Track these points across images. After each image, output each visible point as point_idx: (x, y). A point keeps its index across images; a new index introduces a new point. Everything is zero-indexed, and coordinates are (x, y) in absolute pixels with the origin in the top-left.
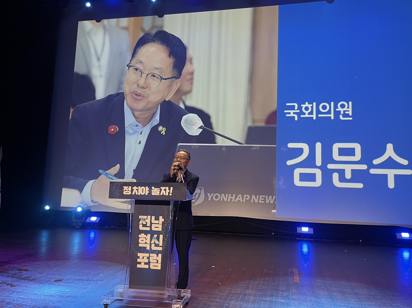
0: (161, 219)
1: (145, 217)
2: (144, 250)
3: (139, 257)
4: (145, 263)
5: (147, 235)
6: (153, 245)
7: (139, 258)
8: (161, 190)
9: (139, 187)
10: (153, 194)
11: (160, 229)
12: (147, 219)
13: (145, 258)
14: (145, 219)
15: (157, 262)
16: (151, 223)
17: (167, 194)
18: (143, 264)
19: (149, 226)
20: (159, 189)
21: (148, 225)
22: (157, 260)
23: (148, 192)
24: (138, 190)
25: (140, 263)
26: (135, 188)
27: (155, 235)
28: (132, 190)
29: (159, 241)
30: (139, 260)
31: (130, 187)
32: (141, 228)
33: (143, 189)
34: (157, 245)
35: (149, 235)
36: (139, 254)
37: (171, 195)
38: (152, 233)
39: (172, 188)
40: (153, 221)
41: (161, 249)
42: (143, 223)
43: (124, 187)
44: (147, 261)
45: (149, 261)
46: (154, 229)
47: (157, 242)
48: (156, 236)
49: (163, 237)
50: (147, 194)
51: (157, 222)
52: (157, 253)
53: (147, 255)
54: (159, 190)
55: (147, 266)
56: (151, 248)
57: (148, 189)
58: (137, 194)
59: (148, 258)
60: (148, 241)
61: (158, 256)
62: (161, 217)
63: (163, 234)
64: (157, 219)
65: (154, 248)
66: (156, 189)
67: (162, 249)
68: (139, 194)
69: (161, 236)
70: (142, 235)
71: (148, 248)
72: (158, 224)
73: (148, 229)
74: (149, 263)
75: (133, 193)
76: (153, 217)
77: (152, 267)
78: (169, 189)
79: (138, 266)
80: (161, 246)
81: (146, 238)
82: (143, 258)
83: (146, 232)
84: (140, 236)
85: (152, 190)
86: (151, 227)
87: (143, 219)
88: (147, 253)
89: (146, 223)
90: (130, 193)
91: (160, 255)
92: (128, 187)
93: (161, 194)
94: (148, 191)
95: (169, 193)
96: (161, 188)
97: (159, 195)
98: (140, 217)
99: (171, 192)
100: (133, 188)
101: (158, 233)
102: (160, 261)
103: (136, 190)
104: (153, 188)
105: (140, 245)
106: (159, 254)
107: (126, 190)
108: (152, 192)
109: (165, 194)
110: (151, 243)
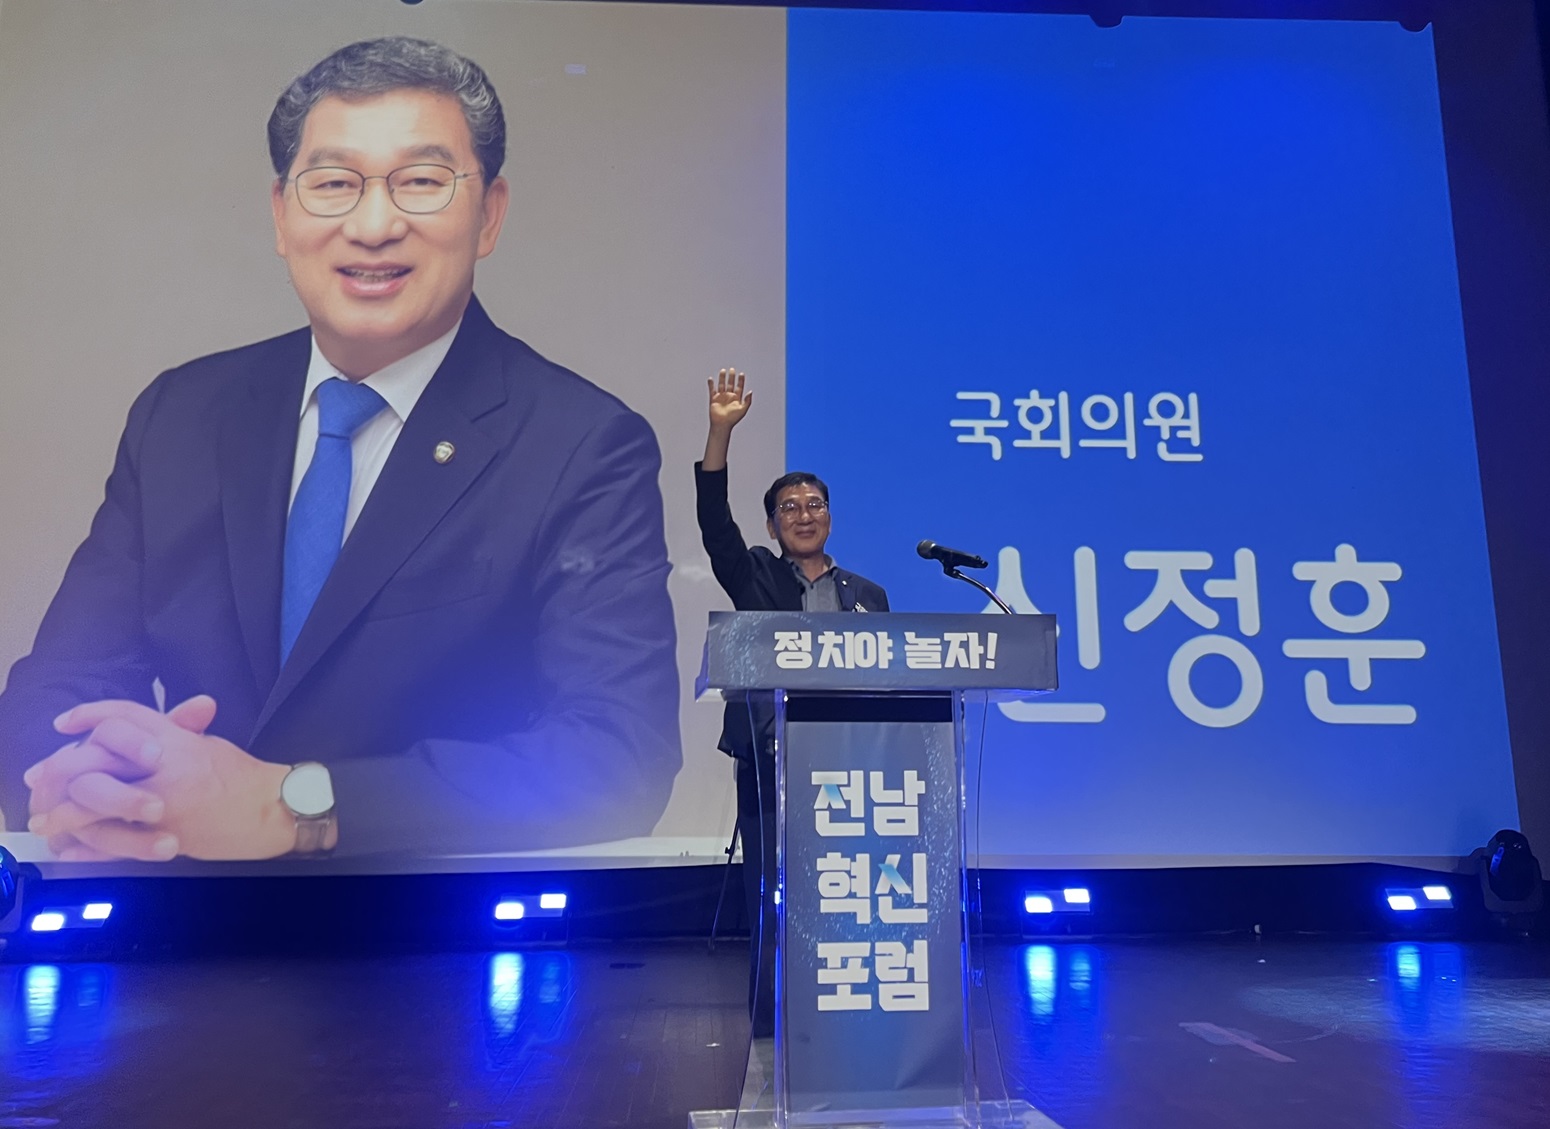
0: (914, 785)
1: (840, 777)
2: (844, 928)
3: (823, 963)
4: (857, 989)
5: (854, 859)
6: (885, 903)
7: (826, 967)
8: (946, 645)
9: (849, 635)
10: (912, 664)
11: (911, 828)
12: (849, 785)
13: (855, 964)
14: (839, 786)
15: (911, 979)
16: (869, 804)
17: (975, 665)
18: (844, 991)
19: (862, 815)
20: (938, 641)
21: (858, 810)
22: (911, 971)
23: (890, 656)
24: (841, 647)
25: (831, 989)
26: (829, 638)
27: (889, 857)
28: (817, 649)
29: (909, 881)
30: (823, 977)
31: (807, 635)
32: (824, 826)
33: (865, 642)
34: (903, 902)
35: (864, 859)
36: (824, 950)
37: (990, 665)
38: (875, 846)
39: (993, 637)
40: (879, 793)
41: (920, 916)
42: (834, 806)
43: (778, 635)
44: (863, 976)
45: (872, 974)
46: (882, 829)
47: (902, 889)
48: (894, 859)
49: (929, 861)
50: (884, 665)
51: (895, 796)
52: (907, 934)
53: (864, 948)
54: (939, 648)
55: (864, 1002)
56: (876, 918)
57: (890, 643)
58: (839, 664)
59: (869, 962)
60: (862, 886)
61: (910, 950)
62: (910, 776)
63: (925, 850)
64: (894, 782)
65: (889, 914)
66: (924, 642)
67: (930, 918)
68: (850, 666)
69: (920, 861)
70: (830, 862)
71: (864, 918)
72: (903, 804)
73: (858, 829)
74: (871, 987)
75: (823, 663)
76: (877, 777)
77: (888, 1004)
78: (983, 641)
79: (825, 1003)
80: (921, 906)
81: (848, 872)
82: (844, 965)
83: (848, 847)
84: (821, 864)
85: (907, 648)
86: (868, 820)
87: (829, 788)
88: (857, 939)
89: (848, 803)
90: (807, 662)
91: (921, 946)
92: (795, 635)
93: (950, 664)
94: (890, 649)
95: (983, 658)
96: (947, 636)
97: (939, 666)
98: (817, 777)
99: (991, 654)
100: (821, 639)
101: (904, 846)
102: (922, 973)
103: (836, 645)
104: (910, 636)
105: (825, 907)
106: (916, 942)
107: (786, 649)
108: (908, 654)
109: (964, 664)
110: (877, 892)
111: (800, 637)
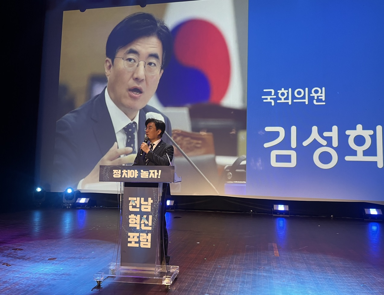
0: (150, 201)
1: (135, 199)
2: (134, 230)
3: (129, 237)
4: (136, 242)
5: (137, 216)
6: (143, 225)
7: (130, 238)
8: (150, 173)
9: (129, 170)
10: (142, 177)
11: (149, 210)
12: (136, 200)
13: (136, 237)
14: (134, 201)
15: (147, 241)
16: (141, 205)
17: (156, 177)
18: (133, 243)
20: (148, 172)
21: (138, 206)
22: (147, 239)
23: (137, 175)
24: (127, 173)
25: (131, 242)
26: (124, 171)
27: (144, 216)
28: (122, 174)
29: (148, 221)
30: (129, 240)
31: (120, 171)
32: (131, 209)
33: (132, 172)
34: (146, 225)
35: (139, 216)
36: (129, 234)
37: (159, 177)
38: (142, 214)
39: (160, 171)
40: (143, 202)
41: (150, 228)
42: (133, 205)
43: (114, 170)
44: (137, 240)
45: (139, 240)
46: (143, 210)
47: (146, 222)
48: (145, 216)
49: (152, 217)
50: (136, 177)
51: (146, 203)
52: (147, 232)
53: (138, 234)
55: (137, 245)
56: (141, 228)
57: (138, 172)
58: (126, 177)
59: (139, 237)
60: (138, 222)
61: (147, 235)
62: (150, 199)
63: (152, 215)
64: (146, 200)
65: (143, 228)
66: (145, 172)
67: (152, 229)
68: (129, 177)
69: (150, 217)
70: (132, 216)
71: (138, 228)
72: (148, 205)
73: (138, 210)
74: (139, 242)
75: (123, 177)
76: (143, 199)
77: (142, 246)
78: (158, 172)
79: (129, 245)
80: (150, 226)
81: (135, 219)
82: (133, 238)
83: (136, 213)
84: (130, 217)
85: (141, 173)
86: (140, 208)
87: (132, 201)
88: (137, 232)
89: (136, 204)
90: (120, 176)
91: (150, 235)
92: (117, 171)
93: (150, 177)
94: (137, 174)
96: (150, 171)
97: (148, 177)
98: (130, 199)
99: (159, 175)
101: (147, 214)
102: (149, 240)
103: (126, 173)
104: (142, 171)
105: (130, 225)
106: (149, 234)
107: (115, 174)
108: (141, 175)
109: (153, 177)
110: (141, 223)
111: (118, 171)
